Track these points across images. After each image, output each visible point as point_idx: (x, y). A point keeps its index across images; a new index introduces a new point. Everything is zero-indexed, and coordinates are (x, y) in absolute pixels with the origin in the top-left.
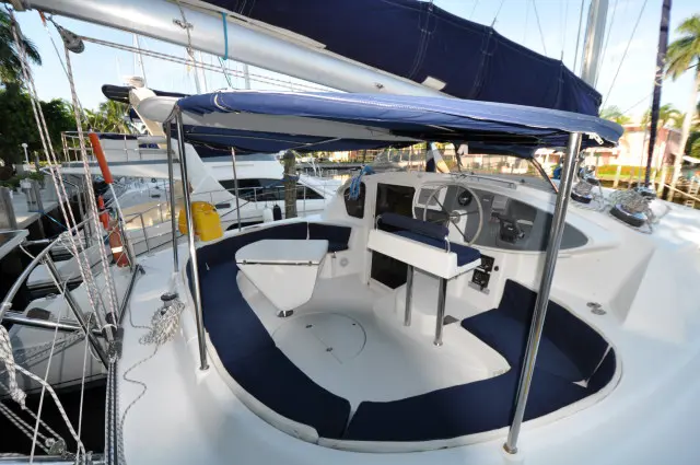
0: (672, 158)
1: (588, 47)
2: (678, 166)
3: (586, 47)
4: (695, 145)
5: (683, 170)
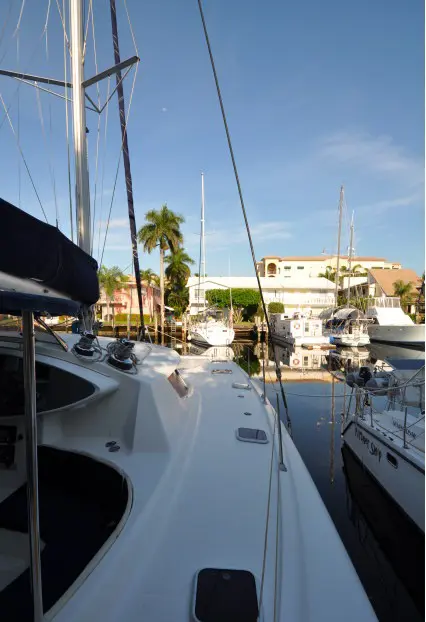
0: (158, 308)
1: (80, 219)
2: (163, 314)
3: (78, 219)
4: (170, 298)
5: (165, 316)
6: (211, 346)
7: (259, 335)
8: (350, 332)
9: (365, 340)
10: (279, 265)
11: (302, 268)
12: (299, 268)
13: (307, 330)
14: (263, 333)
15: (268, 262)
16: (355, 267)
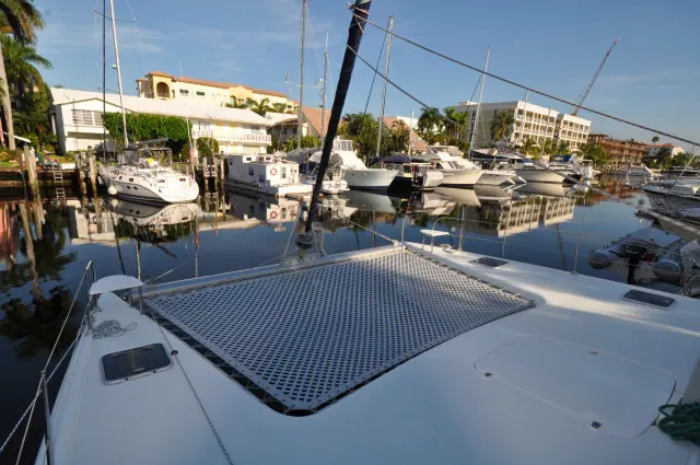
6: (168, 203)
7: (207, 182)
8: (331, 179)
9: (344, 186)
10: (172, 86)
11: (203, 94)
12: (199, 93)
13: (284, 176)
14: (211, 179)
15: (156, 80)
16: (263, 101)
